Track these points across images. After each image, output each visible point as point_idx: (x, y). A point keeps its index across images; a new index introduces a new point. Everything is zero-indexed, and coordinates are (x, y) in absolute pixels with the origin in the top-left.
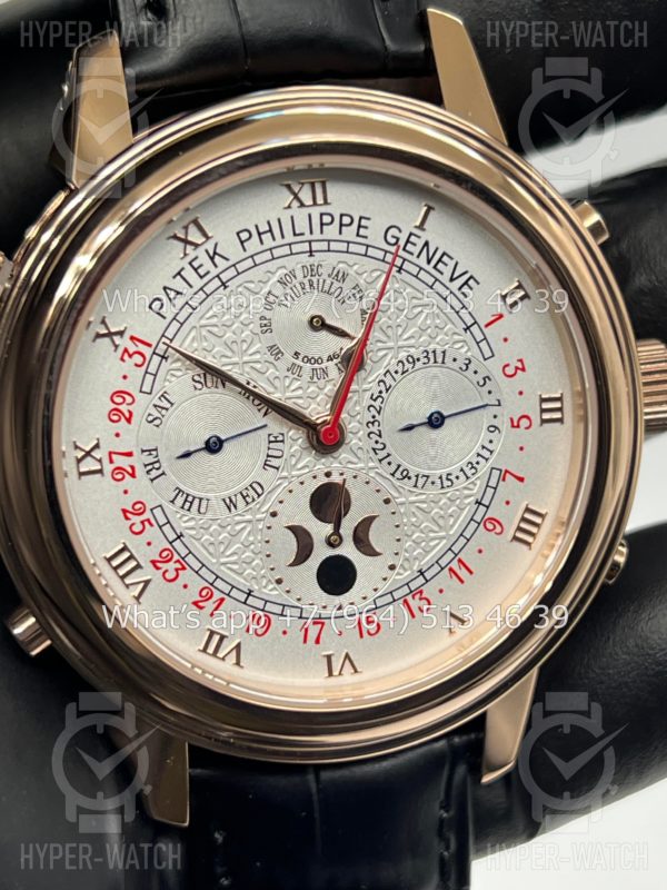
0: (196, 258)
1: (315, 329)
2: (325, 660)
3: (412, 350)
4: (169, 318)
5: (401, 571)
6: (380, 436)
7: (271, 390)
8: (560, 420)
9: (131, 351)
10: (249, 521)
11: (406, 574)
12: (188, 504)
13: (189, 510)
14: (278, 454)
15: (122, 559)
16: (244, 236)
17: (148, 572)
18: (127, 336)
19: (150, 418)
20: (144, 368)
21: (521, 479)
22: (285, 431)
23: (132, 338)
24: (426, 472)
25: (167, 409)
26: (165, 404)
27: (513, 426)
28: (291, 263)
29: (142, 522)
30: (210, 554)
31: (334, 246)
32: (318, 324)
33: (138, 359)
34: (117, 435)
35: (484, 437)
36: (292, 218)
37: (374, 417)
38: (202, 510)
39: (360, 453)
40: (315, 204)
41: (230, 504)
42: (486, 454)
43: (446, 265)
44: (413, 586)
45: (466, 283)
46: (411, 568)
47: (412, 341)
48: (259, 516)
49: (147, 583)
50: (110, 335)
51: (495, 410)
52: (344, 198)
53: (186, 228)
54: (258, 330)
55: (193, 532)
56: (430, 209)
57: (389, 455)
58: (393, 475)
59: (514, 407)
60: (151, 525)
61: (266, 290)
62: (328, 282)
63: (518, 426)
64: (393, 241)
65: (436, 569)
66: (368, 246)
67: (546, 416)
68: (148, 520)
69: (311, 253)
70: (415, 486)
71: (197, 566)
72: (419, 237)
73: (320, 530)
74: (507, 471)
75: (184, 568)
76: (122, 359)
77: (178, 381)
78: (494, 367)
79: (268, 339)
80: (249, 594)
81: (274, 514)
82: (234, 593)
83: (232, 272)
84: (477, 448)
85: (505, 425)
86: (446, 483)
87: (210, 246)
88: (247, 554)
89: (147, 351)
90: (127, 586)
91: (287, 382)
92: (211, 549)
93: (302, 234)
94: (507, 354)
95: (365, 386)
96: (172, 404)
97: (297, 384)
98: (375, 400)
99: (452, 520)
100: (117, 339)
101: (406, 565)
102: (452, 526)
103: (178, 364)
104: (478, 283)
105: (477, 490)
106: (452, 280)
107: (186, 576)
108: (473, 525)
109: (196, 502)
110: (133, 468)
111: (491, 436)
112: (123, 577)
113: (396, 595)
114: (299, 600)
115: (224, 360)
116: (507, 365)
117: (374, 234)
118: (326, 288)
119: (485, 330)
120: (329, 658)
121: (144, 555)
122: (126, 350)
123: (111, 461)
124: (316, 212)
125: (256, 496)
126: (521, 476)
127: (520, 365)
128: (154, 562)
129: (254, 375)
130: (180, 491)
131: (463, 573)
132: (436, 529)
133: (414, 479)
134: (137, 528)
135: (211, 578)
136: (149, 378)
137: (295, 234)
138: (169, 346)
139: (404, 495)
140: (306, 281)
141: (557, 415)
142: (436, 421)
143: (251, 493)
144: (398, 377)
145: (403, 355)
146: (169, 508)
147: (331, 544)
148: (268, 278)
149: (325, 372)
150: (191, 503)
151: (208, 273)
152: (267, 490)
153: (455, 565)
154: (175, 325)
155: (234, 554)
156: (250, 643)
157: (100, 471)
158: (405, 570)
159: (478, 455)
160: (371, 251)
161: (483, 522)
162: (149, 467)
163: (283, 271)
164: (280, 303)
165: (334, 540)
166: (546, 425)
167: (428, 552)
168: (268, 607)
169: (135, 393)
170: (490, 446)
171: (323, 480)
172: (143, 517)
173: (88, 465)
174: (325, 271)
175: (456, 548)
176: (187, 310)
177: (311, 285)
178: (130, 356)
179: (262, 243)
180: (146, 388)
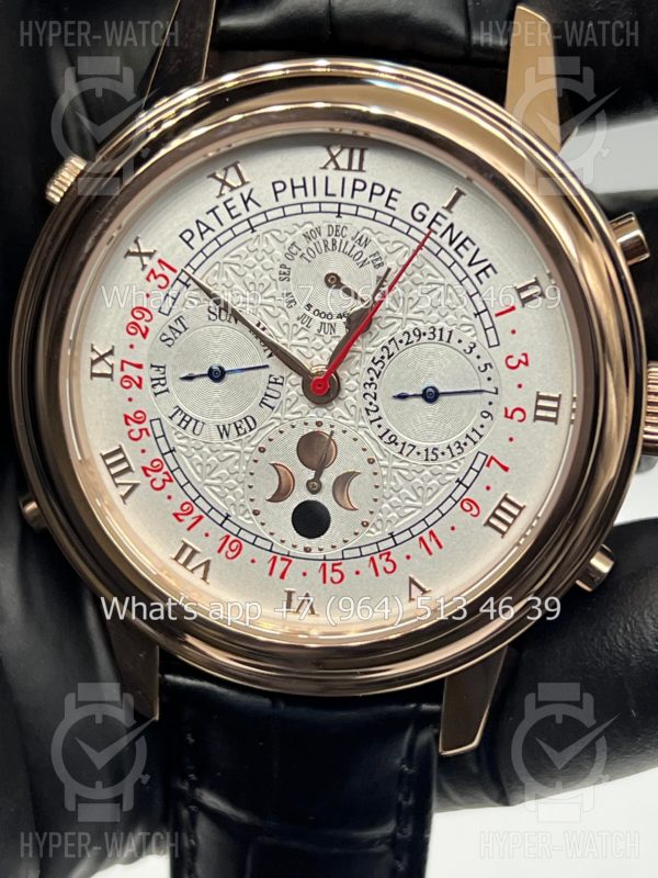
0: (231, 199)
1: (330, 286)
2: (286, 595)
3: (420, 324)
4: (197, 250)
5: (373, 530)
6: (375, 398)
7: (279, 334)
8: (555, 420)
9: (157, 273)
10: (238, 451)
11: (377, 534)
12: (184, 424)
13: (184, 428)
14: (276, 395)
16: (279, 187)
17: (137, 477)
18: (157, 256)
19: (164, 338)
20: (165, 290)
21: (506, 469)
22: (284, 374)
23: (160, 261)
24: (415, 442)
25: (180, 333)
26: (181, 329)
27: (506, 416)
28: (318, 219)
29: (141, 431)
30: (198, 473)
31: (362, 211)
32: (333, 281)
33: (162, 281)
34: (132, 346)
35: (476, 420)
36: (327, 178)
37: (372, 379)
38: (196, 432)
39: (353, 410)
40: (350, 169)
41: (223, 432)
42: (475, 437)
43: (467, 249)
44: (383, 546)
45: (484, 270)
46: (383, 529)
47: (420, 316)
48: (248, 449)
49: (135, 486)
50: (140, 254)
51: (491, 397)
52: (378, 167)
53: (226, 169)
54: (277, 277)
55: (184, 450)
56: (460, 193)
57: (380, 418)
58: (381, 437)
59: (510, 398)
60: (148, 434)
61: (290, 240)
62: (351, 244)
63: (511, 417)
64: (420, 217)
65: (407, 535)
66: (394, 218)
68: (146, 430)
69: (339, 214)
70: (401, 453)
71: (183, 481)
72: (445, 218)
73: (302, 474)
74: (492, 458)
75: (171, 480)
76: (148, 279)
78: (498, 356)
79: (282, 287)
80: (227, 518)
81: (262, 450)
82: (213, 514)
83: (262, 218)
84: (467, 430)
85: (498, 412)
86: (431, 456)
87: (245, 191)
88: (232, 481)
89: (172, 276)
90: (117, 485)
91: (295, 330)
92: (199, 468)
93: (334, 195)
94: (514, 346)
95: (368, 349)
96: (186, 329)
97: (301, 335)
98: (376, 364)
99: (430, 493)
100: (146, 260)
101: (379, 525)
102: (430, 498)
104: (495, 272)
105: (460, 470)
106: (470, 265)
107: (172, 487)
108: (450, 502)
109: (192, 424)
110: (140, 379)
111: (483, 421)
113: (365, 551)
114: (272, 534)
116: (511, 357)
117: (403, 208)
118: (348, 249)
119: (495, 319)
120: (290, 594)
121: (137, 460)
122: (152, 271)
123: (122, 369)
124: (350, 177)
125: (248, 429)
126: (507, 465)
127: (523, 359)
128: (144, 469)
129: (265, 318)
130: (180, 409)
131: (433, 545)
132: (414, 498)
133: (400, 446)
134: (135, 434)
135: (194, 495)
137: (327, 194)
138: (190, 277)
139: (386, 455)
140: (329, 240)
141: (552, 415)
142: (430, 396)
143: (245, 426)
144: (402, 346)
145: (410, 327)
146: (167, 423)
147: (311, 490)
148: (293, 231)
149: (333, 327)
150: (188, 422)
151: (239, 215)
152: (260, 425)
153: (426, 536)
154: (201, 257)
155: (219, 478)
156: (219, 562)
157: (110, 376)
158: (378, 530)
159: (467, 436)
160: (396, 223)
161: (461, 501)
162: (156, 382)
163: (309, 226)
164: (302, 256)
165: (314, 486)
166: (538, 422)
167: (402, 518)
168: (242, 534)
169: (155, 313)
170: (480, 431)
171: (312, 428)
172: (142, 426)
173: (101, 368)
174: (349, 233)
175: (430, 520)
176: (215, 245)
177: (334, 245)
178: (156, 277)
179: (294, 196)
180: (165, 309)
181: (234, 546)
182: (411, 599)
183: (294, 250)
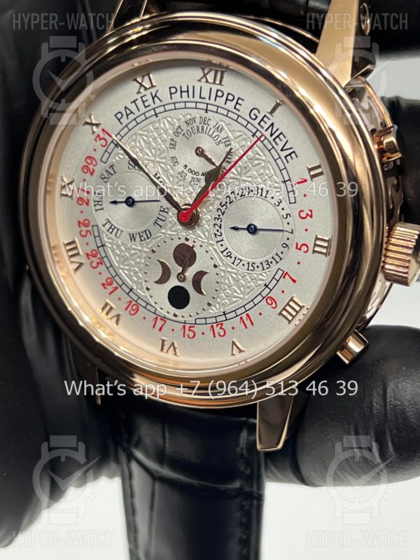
0: (145, 96)
1: (198, 155)
2: (161, 341)
3: (249, 184)
4: (124, 125)
5: (213, 308)
6: (220, 228)
8: (325, 254)
9: (101, 137)
10: (140, 251)
11: (216, 311)
12: (111, 230)
13: (111, 233)
14: (164, 219)
15: (71, 247)
16: (173, 90)
17: (82, 259)
18: (101, 127)
19: (103, 177)
20: (105, 148)
21: (294, 281)
22: (169, 207)
23: (103, 130)
24: (241, 258)
25: (112, 175)
26: (113, 172)
27: (297, 248)
28: (195, 113)
29: (87, 231)
30: (117, 261)
31: (220, 110)
32: (200, 152)
33: (103, 142)
35: (279, 248)
36: (201, 88)
37: (219, 216)
38: (118, 236)
39: (207, 234)
40: (214, 83)
42: (278, 259)
43: (281, 140)
44: (219, 319)
45: (290, 154)
46: (220, 309)
47: (251, 179)
48: (146, 250)
49: (81, 264)
50: (91, 124)
51: (289, 235)
52: (231, 84)
53: (143, 77)
54: (169, 146)
55: (110, 246)
56: (277, 105)
57: (222, 240)
58: (222, 252)
59: (300, 237)
60: (91, 234)
61: (177, 124)
62: (212, 130)
63: (300, 249)
64: (254, 117)
65: (233, 314)
66: (239, 116)
67: (317, 249)
68: (90, 231)
69: (207, 110)
70: (233, 263)
71: (108, 265)
72: (269, 119)
73: (176, 269)
74: (287, 273)
75: (101, 263)
76: (96, 140)
77: (121, 161)
78: (294, 210)
79: (172, 152)
80: (131, 290)
81: (153, 251)
82: (124, 286)
83: (162, 109)
84: (273, 254)
85: (292, 246)
86: (251, 268)
87: (153, 91)
88: (136, 268)
89: (109, 140)
90: (71, 262)
91: (177, 180)
92: (117, 258)
93: (204, 98)
94: (304, 204)
96: (115, 173)
98: (222, 206)
99: (248, 290)
100: (95, 128)
101: (218, 306)
102: (248, 293)
104: (297, 157)
105: (267, 278)
106: (282, 150)
107: (101, 268)
108: (260, 298)
109: (115, 230)
110: (88, 200)
111: (283, 250)
112: (70, 257)
113: (208, 321)
114: (156, 303)
115: (147, 157)
116: (302, 211)
117: (244, 110)
118: (210, 133)
120: (163, 341)
121: (83, 249)
122: (98, 136)
124: (215, 88)
125: (146, 238)
126: (295, 279)
127: (310, 213)
128: (88, 255)
129: (160, 171)
130: (109, 221)
131: (248, 323)
132: (239, 292)
133: (233, 259)
135: (114, 274)
137: (200, 97)
139: (225, 264)
140: (200, 126)
141: (324, 250)
142: (252, 230)
143: (145, 236)
146: (101, 228)
147: (179, 279)
148: (180, 118)
149: (198, 181)
150: (113, 230)
151: (149, 106)
152: (153, 236)
153: (244, 316)
154: (126, 130)
155: (128, 265)
156: (125, 316)
158: (217, 309)
159: (273, 258)
160: (240, 119)
161: (266, 298)
163: (189, 117)
164: (184, 134)
165: (181, 277)
166: (316, 254)
167: (231, 303)
168: (139, 301)
169: (98, 161)
170: (281, 255)
171: (183, 242)
172: (87, 229)
174: (212, 123)
175: (248, 307)
176: (134, 123)
177: (202, 129)
178: (100, 139)
179: (181, 97)
180: (104, 159)
181: (134, 307)
182: (233, 355)
183: (179, 130)
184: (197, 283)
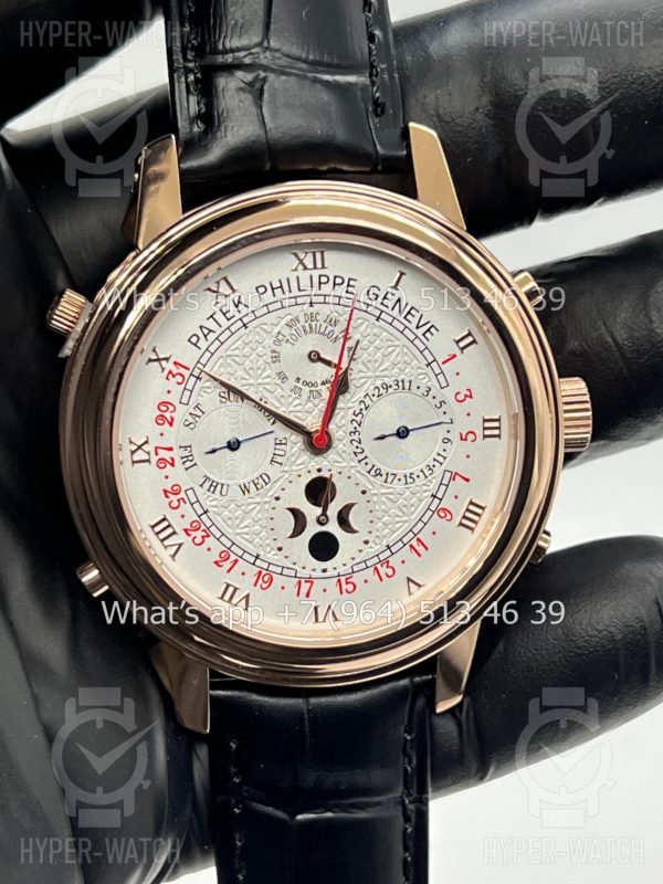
1: (313, 361)
3: (386, 380)
4: (204, 348)
5: (374, 545)
6: (360, 443)
7: (278, 405)
8: (499, 436)
9: (174, 373)
10: (259, 503)
11: (377, 548)
12: (212, 488)
13: (213, 492)
14: (282, 453)
15: (162, 527)
17: (181, 538)
18: (171, 361)
19: (187, 423)
20: (183, 386)
21: (467, 480)
22: (287, 436)
23: (175, 363)
24: (395, 472)
25: (200, 417)
26: (199, 413)
27: (462, 439)
28: (296, 311)
29: (178, 500)
30: (229, 526)
32: (315, 357)
33: (179, 379)
34: (162, 434)
35: (439, 447)
36: (298, 278)
37: (355, 428)
38: (224, 493)
39: (344, 455)
40: (315, 267)
41: (245, 490)
42: (441, 459)
44: (383, 556)
45: (428, 330)
46: (381, 544)
47: (386, 373)
48: (266, 499)
49: (180, 545)
50: (158, 360)
51: (449, 427)
52: (337, 263)
53: (218, 283)
54: (270, 360)
55: (216, 509)
56: (402, 274)
57: (366, 457)
58: (369, 472)
59: (463, 425)
60: (185, 502)
61: (276, 330)
62: (324, 325)
63: (466, 440)
65: (400, 544)
67: (487, 432)
68: (183, 499)
70: (386, 481)
71: (218, 534)
73: (311, 512)
74: (456, 473)
75: (208, 536)
76: (167, 378)
77: (209, 396)
78: (449, 394)
79: (277, 367)
80: (257, 557)
81: (277, 499)
82: (246, 556)
83: (252, 317)
84: (434, 455)
85: (455, 437)
86: (409, 480)
88: (257, 527)
89: (186, 373)
90: (166, 547)
91: (290, 400)
92: (229, 522)
94: (459, 385)
95: (349, 405)
96: (203, 413)
97: (297, 402)
98: (357, 416)
99: (413, 509)
100: (163, 363)
101: (377, 541)
102: (413, 513)
103: (208, 384)
104: (437, 330)
105: (433, 487)
106: (417, 327)
107: (210, 542)
108: (430, 513)
109: (219, 486)
110: (173, 459)
111: (445, 446)
112: (162, 541)
113: (369, 563)
114: (294, 564)
115: (244, 381)
116: (458, 394)
118: (322, 330)
119: (442, 366)
121: (179, 524)
122: (170, 372)
123: (157, 454)
124: (316, 274)
125: (264, 484)
126: (467, 477)
127: (468, 393)
128: (186, 530)
129: (266, 394)
130: (207, 478)
131: (420, 549)
132: (401, 514)
133: (385, 477)
134: (175, 504)
135: (229, 544)
136: (187, 393)
138: (202, 371)
139: (376, 486)
140: (307, 325)
141: (496, 432)
142: (402, 433)
143: (261, 481)
144: (375, 399)
145: (379, 383)
146: (199, 491)
147: (321, 523)
148: (277, 323)
149: (319, 393)
150: (216, 487)
152: (273, 479)
153: (414, 542)
154: (208, 354)
155: (246, 527)
156: (256, 593)
157: (148, 461)
158: (376, 544)
159: (435, 460)
161: (437, 511)
162: (185, 459)
163: (290, 317)
164: (287, 341)
165: (323, 520)
166: (487, 439)
167: (394, 532)
168: (271, 568)
169: (176, 404)
170: (443, 453)
171: (315, 475)
172: (179, 497)
173: (140, 455)
174: (321, 317)
175: (416, 530)
176: (217, 343)
177: (311, 328)
178: (174, 376)
180: (185, 400)
181: (266, 578)
182: (410, 594)
183: (280, 337)
184: (343, 520)
